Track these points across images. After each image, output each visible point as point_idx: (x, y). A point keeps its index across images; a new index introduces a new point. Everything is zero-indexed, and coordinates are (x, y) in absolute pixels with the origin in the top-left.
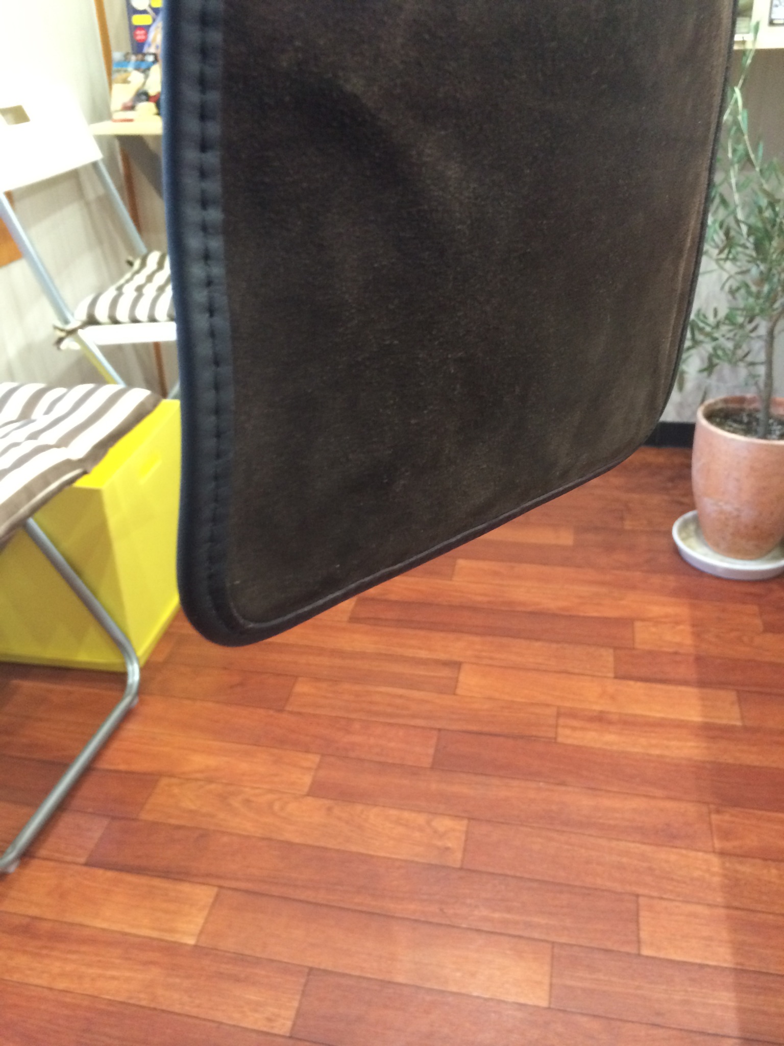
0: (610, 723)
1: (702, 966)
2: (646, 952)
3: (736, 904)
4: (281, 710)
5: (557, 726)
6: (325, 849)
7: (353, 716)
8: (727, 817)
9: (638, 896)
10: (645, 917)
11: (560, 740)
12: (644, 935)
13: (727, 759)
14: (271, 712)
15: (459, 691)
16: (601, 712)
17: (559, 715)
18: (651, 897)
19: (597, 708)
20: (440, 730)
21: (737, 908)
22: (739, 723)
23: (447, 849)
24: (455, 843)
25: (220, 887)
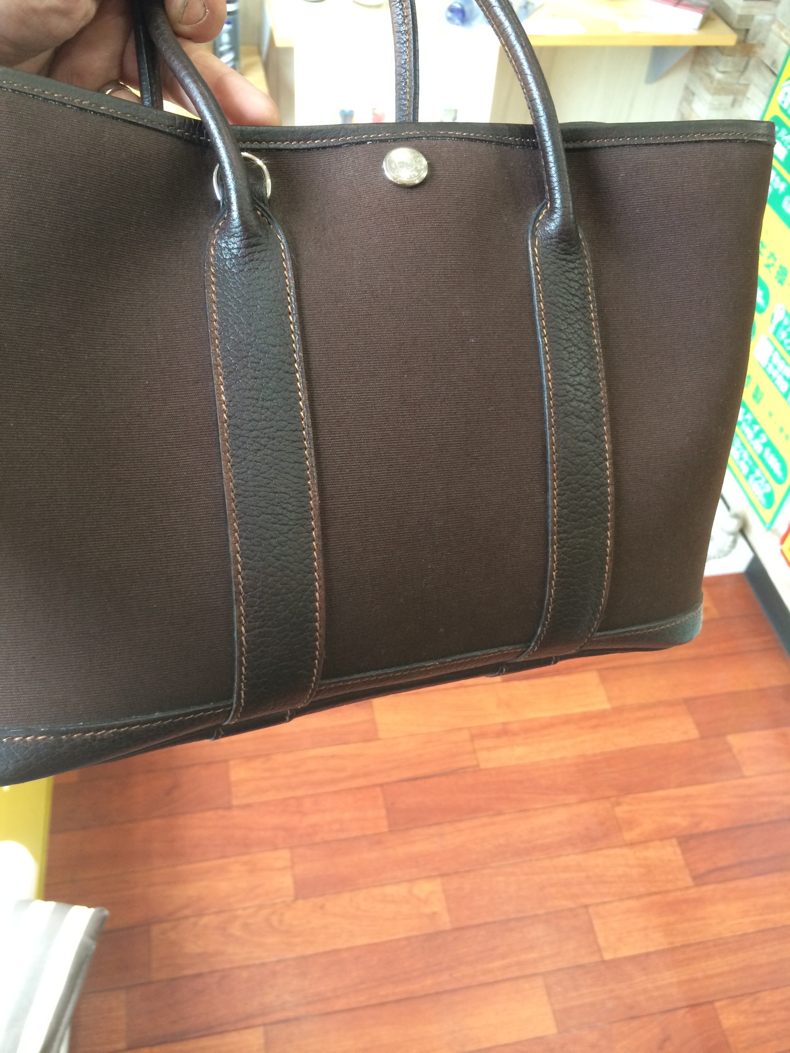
0: (515, 734)
1: (648, 954)
2: (608, 956)
3: (654, 890)
4: (229, 807)
5: (474, 751)
6: (337, 951)
7: (299, 793)
8: (625, 808)
9: (586, 907)
10: (597, 924)
11: (483, 766)
12: (601, 942)
13: (610, 747)
14: (221, 812)
15: (381, 734)
16: (504, 724)
17: (473, 738)
18: (597, 904)
19: (500, 720)
20: (381, 785)
21: (656, 893)
22: (607, 706)
23: (435, 914)
24: (438, 906)
25: (264, 1025)
